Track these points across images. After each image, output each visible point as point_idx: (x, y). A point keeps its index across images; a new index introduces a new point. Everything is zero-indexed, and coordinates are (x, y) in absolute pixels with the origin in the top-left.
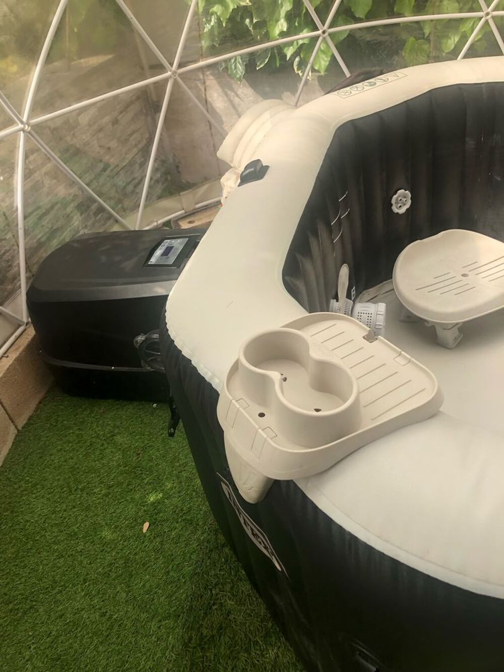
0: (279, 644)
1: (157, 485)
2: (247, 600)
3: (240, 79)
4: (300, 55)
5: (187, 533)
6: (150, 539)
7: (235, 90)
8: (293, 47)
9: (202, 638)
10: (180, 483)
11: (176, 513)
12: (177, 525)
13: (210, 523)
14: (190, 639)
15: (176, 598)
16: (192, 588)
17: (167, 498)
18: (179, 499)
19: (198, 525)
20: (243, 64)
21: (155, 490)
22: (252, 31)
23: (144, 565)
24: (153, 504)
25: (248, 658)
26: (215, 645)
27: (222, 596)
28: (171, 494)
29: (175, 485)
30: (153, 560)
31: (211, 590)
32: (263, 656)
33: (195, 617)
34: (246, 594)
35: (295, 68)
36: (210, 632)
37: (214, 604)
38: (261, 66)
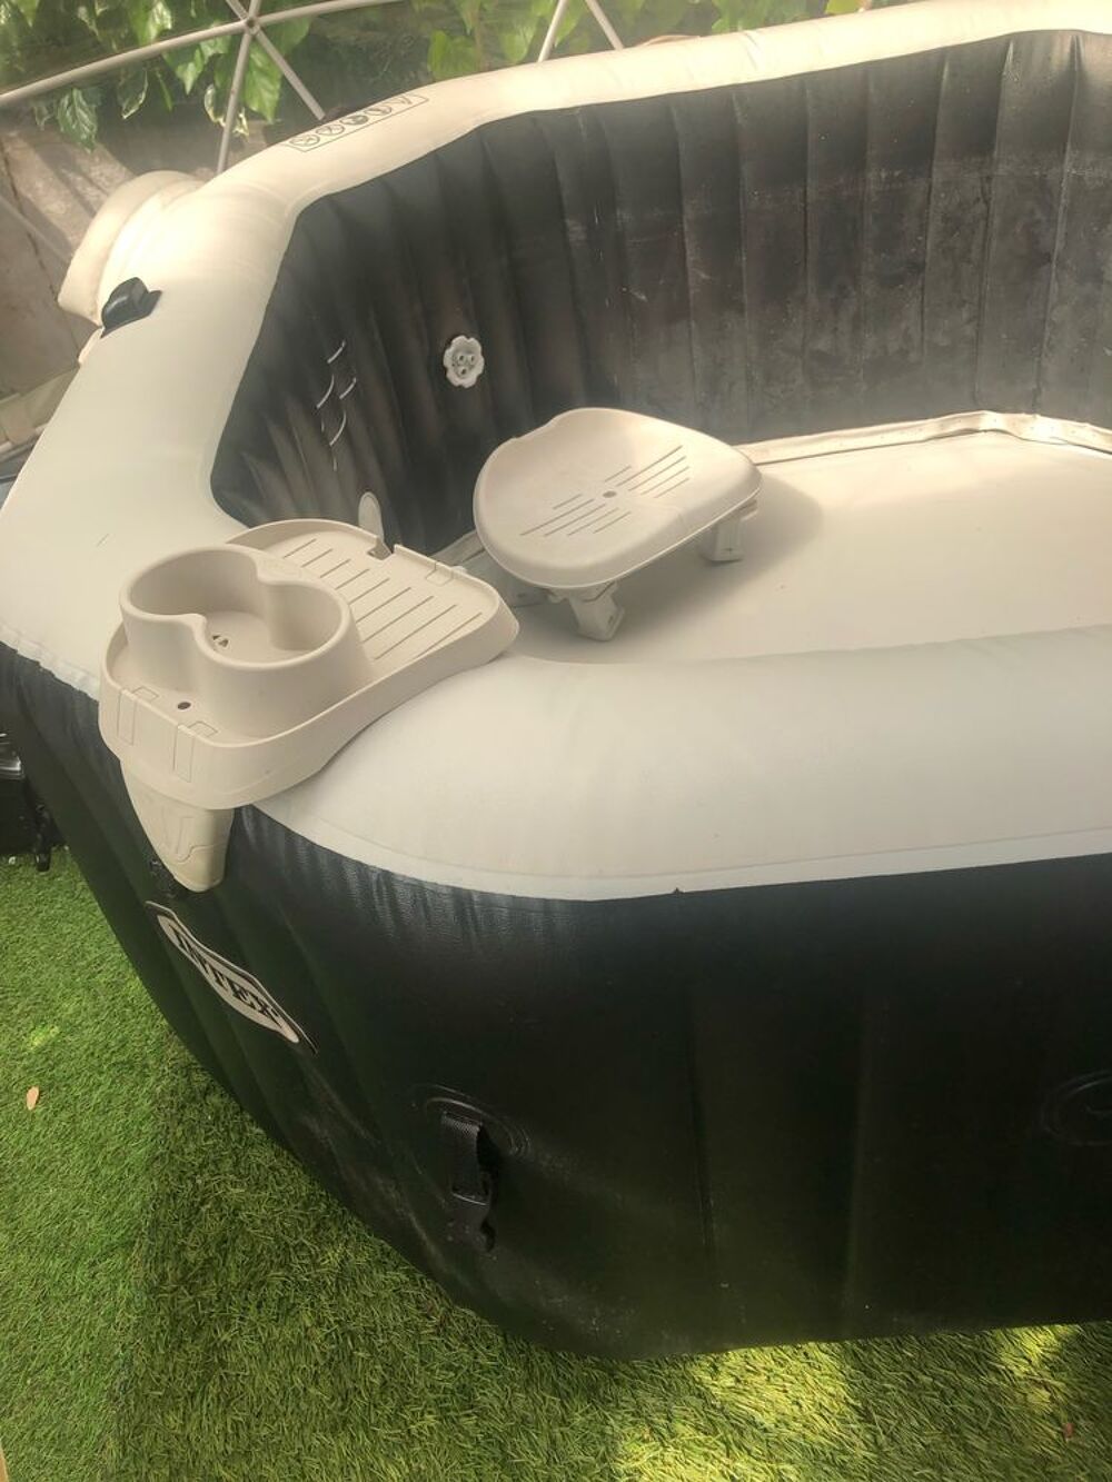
0: (346, 1236)
1: (44, 1011)
2: (271, 1177)
3: (88, 143)
4: (213, 82)
5: (125, 1088)
6: (45, 1119)
7: (85, 170)
8: (196, 65)
9: (186, 1270)
10: (95, 997)
11: (96, 1055)
12: (102, 1078)
13: (173, 1056)
14: (163, 1277)
15: (122, 1214)
16: (153, 1186)
17: (71, 1033)
18: (97, 1029)
19: (146, 1066)
20: (90, 109)
21: (40, 1022)
22: (97, 32)
23: (40, 1171)
24: (40, 1051)
25: (287, 1277)
26: (217, 1274)
27: (218, 1184)
28: (77, 1023)
29: (84, 1003)
30: (59, 1157)
31: (194, 1181)
32: (317, 1266)
33: (168, 1236)
34: (267, 1166)
35: (210, 113)
36: (203, 1253)
37: (203, 1203)
38: (132, 111)
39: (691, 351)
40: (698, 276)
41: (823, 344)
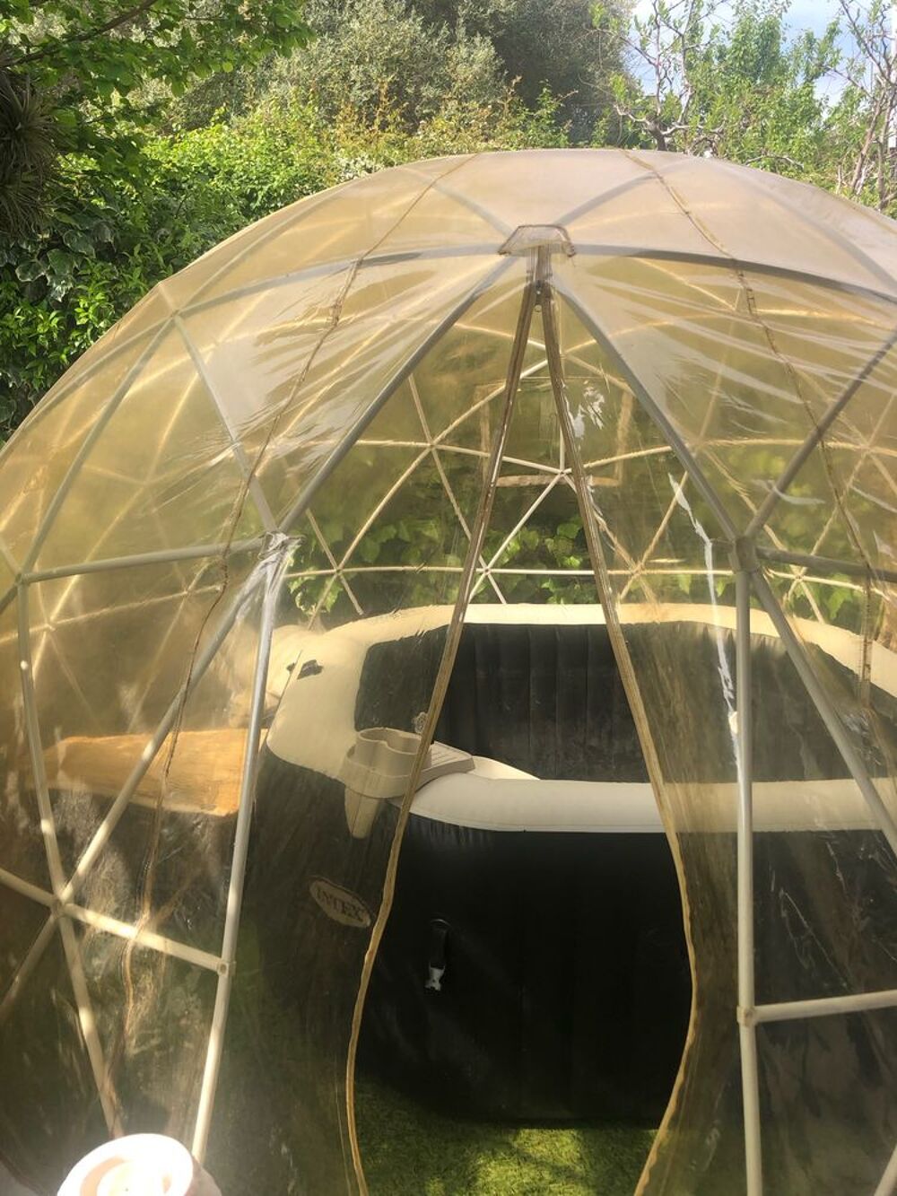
4: (303, 591)
8: (298, 583)
35: (298, 604)
39: (529, 737)
40: (535, 702)
41: (594, 742)
